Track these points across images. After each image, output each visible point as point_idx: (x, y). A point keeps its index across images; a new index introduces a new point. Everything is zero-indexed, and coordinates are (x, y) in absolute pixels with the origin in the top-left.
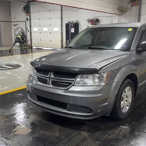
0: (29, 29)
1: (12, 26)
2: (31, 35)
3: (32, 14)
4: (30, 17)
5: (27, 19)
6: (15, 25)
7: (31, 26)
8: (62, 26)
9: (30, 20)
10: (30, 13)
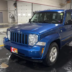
0: (16, 15)
1: (8, 13)
2: (17, 18)
3: (18, 7)
4: (17, 8)
5: (15, 10)
6: (10, 13)
7: (17, 13)
8: (32, 13)
9: (17, 10)
10: (17, 6)
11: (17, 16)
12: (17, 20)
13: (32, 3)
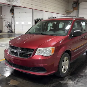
0: (13, 23)
1: (3, 21)
2: (14, 26)
4: (14, 15)
5: (12, 17)
6: (5, 20)
7: (14, 21)
8: (33, 21)
9: (14, 18)
10: (14, 13)
11: (14, 25)
12: (14, 29)
13: (33, 9)
